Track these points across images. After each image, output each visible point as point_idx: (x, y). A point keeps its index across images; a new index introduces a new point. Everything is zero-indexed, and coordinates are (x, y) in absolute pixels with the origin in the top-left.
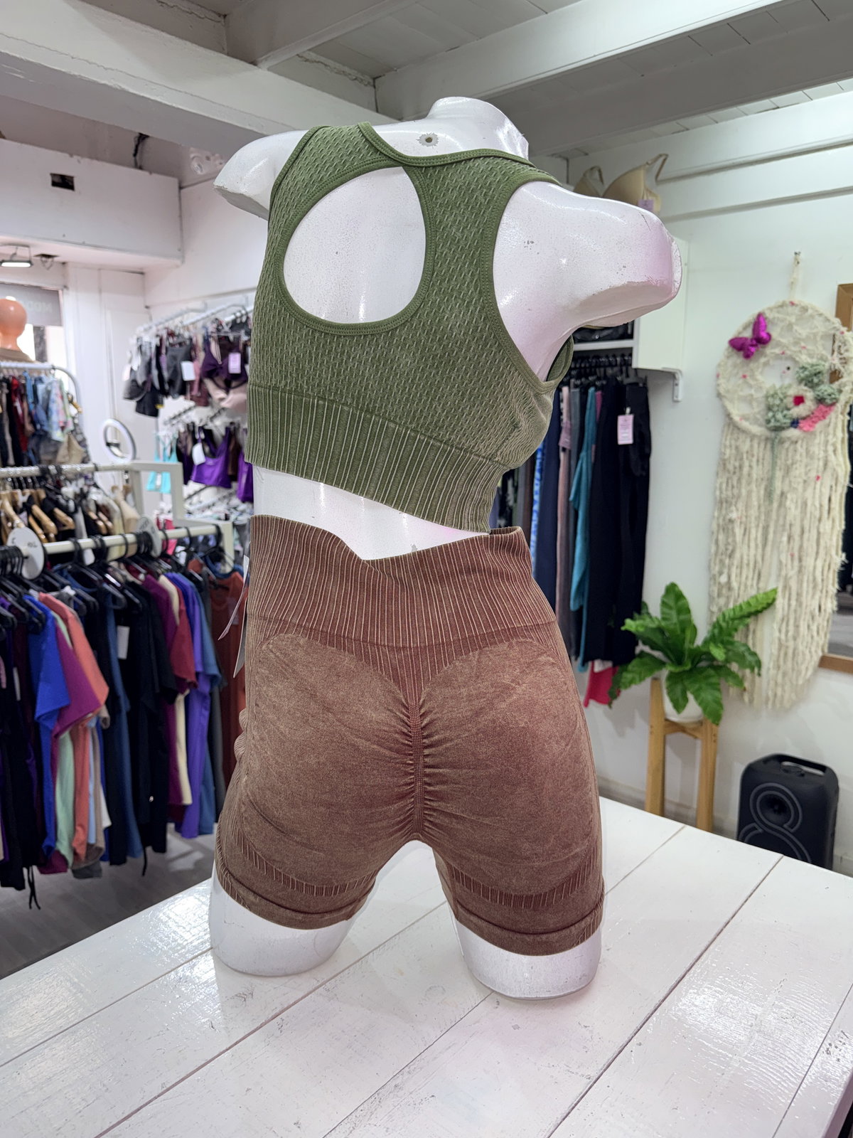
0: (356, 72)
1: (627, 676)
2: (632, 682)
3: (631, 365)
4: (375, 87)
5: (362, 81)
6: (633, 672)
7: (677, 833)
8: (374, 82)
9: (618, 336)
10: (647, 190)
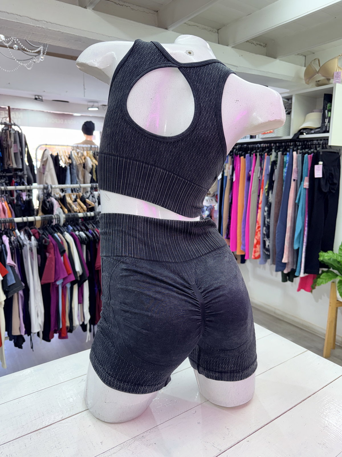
0: (210, 28)
1: (319, 280)
2: (322, 282)
3: (328, 144)
4: (218, 33)
5: (212, 31)
6: (322, 279)
7: (303, 353)
8: (218, 31)
9: (322, 131)
10: (338, 67)
